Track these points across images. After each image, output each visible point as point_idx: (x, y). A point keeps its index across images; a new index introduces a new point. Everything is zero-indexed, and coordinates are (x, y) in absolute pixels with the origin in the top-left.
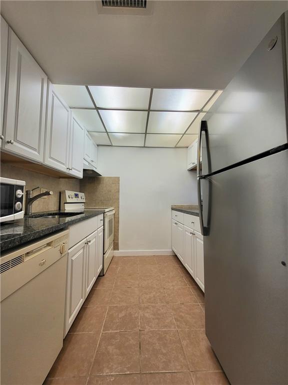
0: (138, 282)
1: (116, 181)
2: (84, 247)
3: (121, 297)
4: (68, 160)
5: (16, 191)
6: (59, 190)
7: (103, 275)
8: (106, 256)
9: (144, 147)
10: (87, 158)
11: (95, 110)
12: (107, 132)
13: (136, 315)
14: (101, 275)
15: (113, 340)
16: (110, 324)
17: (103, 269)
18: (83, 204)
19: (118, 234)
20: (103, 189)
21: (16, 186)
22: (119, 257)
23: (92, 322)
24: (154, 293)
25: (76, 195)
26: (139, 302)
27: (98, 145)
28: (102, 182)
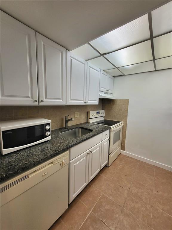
0: (129, 185)
1: (127, 102)
2: (86, 156)
3: (113, 191)
4: (85, 97)
5: (45, 126)
6: (87, 111)
7: (108, 167)
8: (111, 156)
9: (156, 71)
10: (102, 89)
11: (102, 56)
12: (116, 68)
13: (117, 215)
14: (106, 166)
15: (95, 224)
16: (98, 209)
17: (108, 163)
18: (104, 117)
19: (125, 140)
20: (116, 108)
21: (45, 124)
22: (124, 156)
23: (90, 198)
24: (140, 205)
25: (98, 113)
26: (124, 206)
27: (114, 77)
28: (115, 104)
